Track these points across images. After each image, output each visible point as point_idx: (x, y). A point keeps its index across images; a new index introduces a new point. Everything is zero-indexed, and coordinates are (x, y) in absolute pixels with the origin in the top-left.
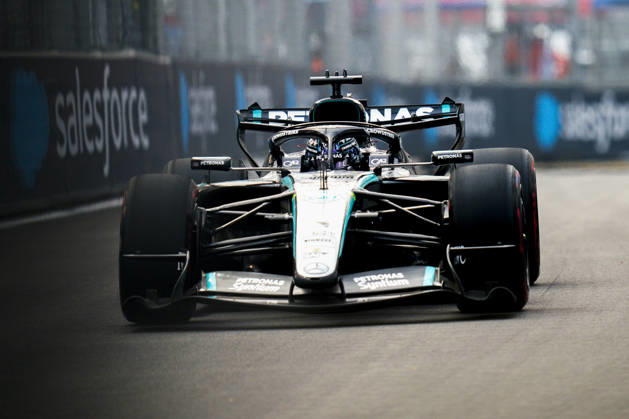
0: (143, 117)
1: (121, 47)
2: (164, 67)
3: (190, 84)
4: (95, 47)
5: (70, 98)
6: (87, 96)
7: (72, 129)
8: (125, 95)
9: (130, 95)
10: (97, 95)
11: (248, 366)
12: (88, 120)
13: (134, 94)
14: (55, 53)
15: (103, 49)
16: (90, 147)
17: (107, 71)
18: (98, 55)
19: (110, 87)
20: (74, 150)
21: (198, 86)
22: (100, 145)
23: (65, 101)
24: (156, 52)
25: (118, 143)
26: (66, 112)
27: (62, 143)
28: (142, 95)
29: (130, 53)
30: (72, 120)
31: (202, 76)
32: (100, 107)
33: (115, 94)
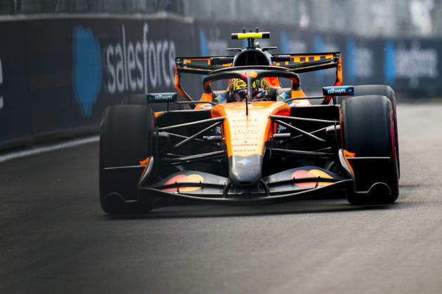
0: (172, 63)
1: (156, 10)
2: (189, 25)
3: (208, 38)
4: (136, 11)
5: (118, 49)
6: (131, 47)
7: (120, 72)
8: (159, 46)
9: (163, 46)
10: (138, 46)
11: (253, 251)
12: (132, 65)
13: (166, 45)
14: (106, 15)
15: (142, 12)
16: (133, 85)
17: (146, 29)
18: (139, 16)
19: (149, 40)
20: (121, 88)
21: (214, 39)
22: (141, 85)
23: (114, 51)
24: (182, 13)
25: (154, 82)
26: (115, 59)
27: (112, 83)
28: (172, 46)
29: (163, 15)
30: (120, 66)
31: (218, 32)
32: (141, 56)
33: (152, 46)
